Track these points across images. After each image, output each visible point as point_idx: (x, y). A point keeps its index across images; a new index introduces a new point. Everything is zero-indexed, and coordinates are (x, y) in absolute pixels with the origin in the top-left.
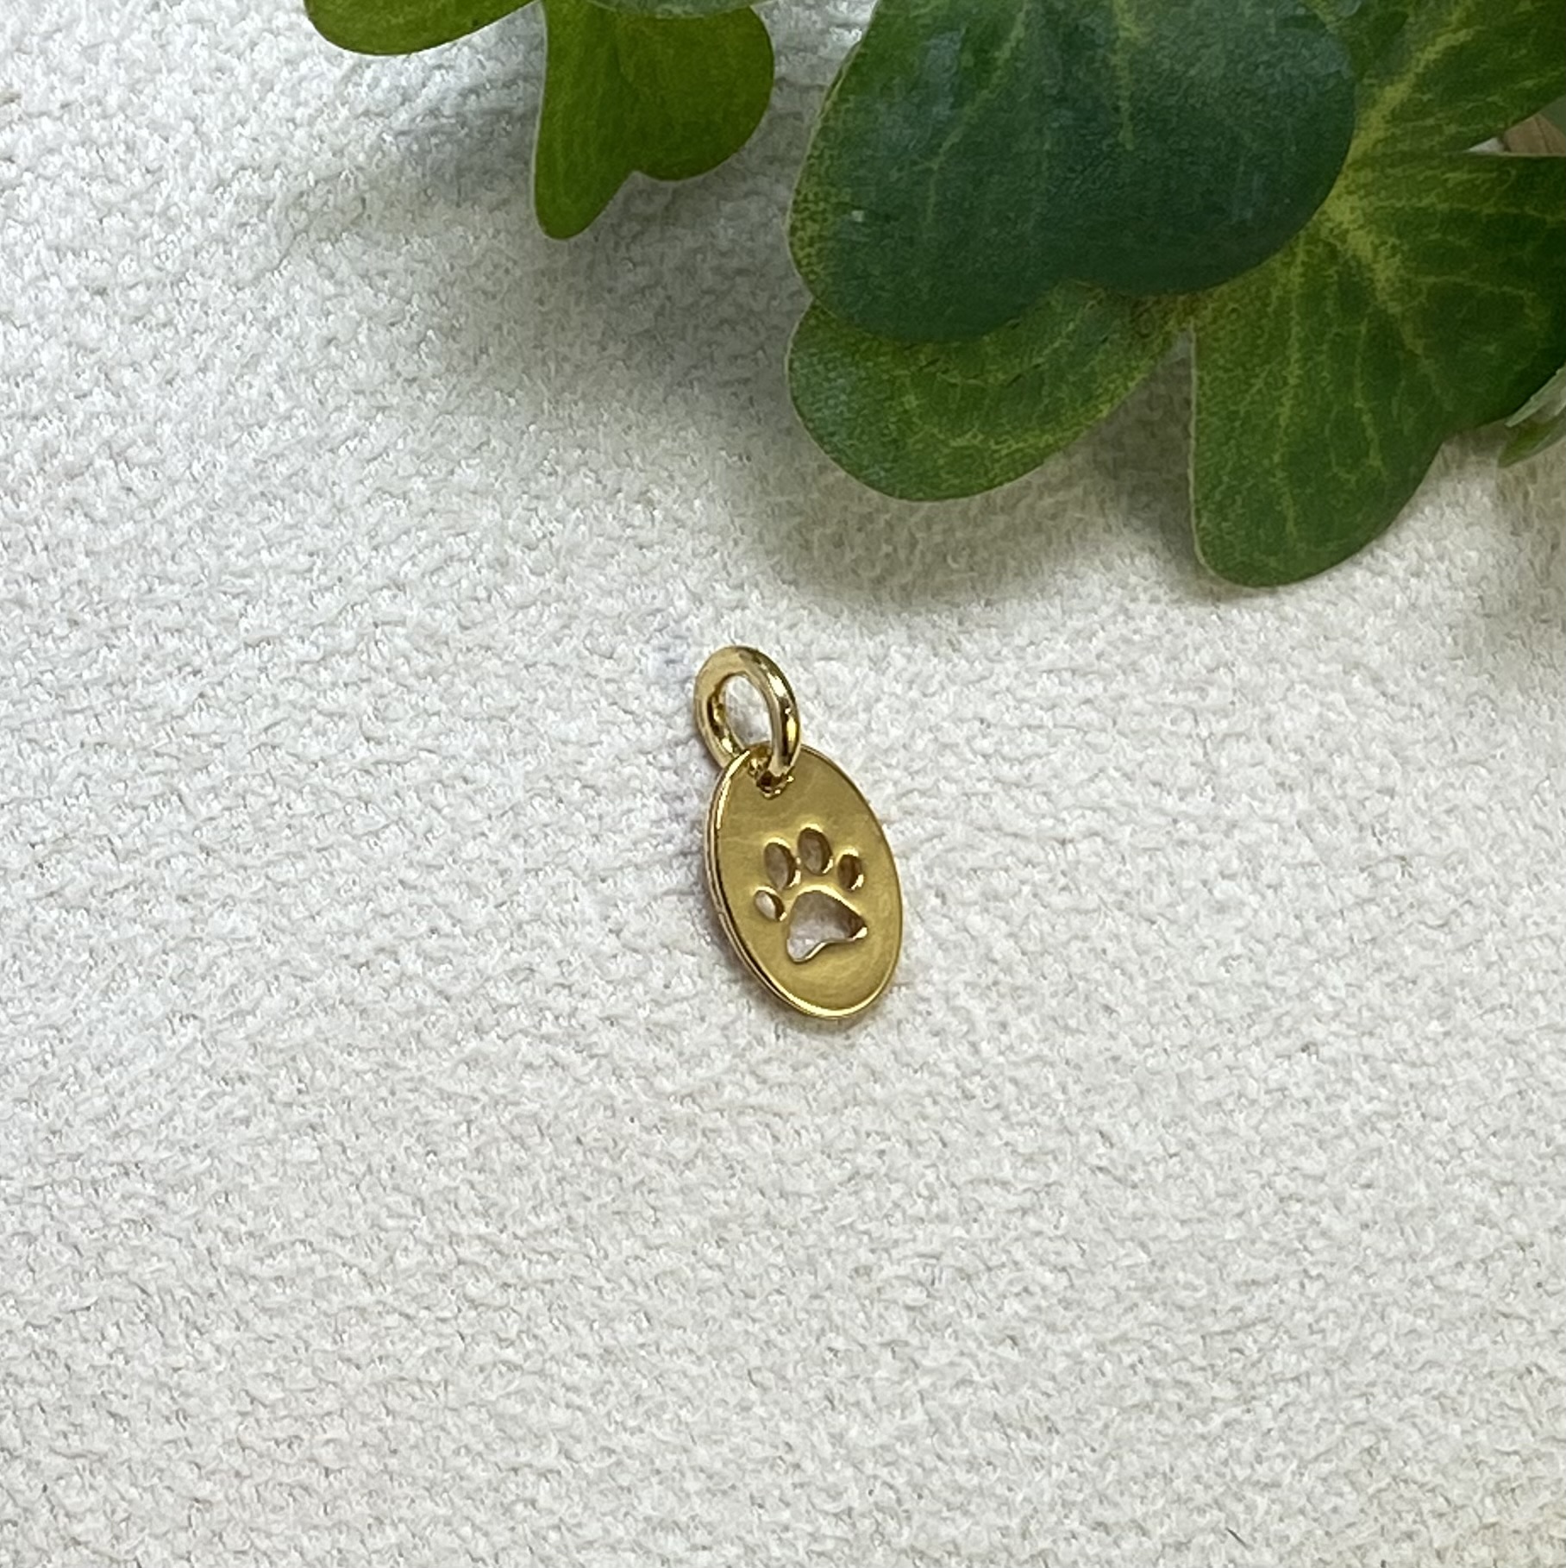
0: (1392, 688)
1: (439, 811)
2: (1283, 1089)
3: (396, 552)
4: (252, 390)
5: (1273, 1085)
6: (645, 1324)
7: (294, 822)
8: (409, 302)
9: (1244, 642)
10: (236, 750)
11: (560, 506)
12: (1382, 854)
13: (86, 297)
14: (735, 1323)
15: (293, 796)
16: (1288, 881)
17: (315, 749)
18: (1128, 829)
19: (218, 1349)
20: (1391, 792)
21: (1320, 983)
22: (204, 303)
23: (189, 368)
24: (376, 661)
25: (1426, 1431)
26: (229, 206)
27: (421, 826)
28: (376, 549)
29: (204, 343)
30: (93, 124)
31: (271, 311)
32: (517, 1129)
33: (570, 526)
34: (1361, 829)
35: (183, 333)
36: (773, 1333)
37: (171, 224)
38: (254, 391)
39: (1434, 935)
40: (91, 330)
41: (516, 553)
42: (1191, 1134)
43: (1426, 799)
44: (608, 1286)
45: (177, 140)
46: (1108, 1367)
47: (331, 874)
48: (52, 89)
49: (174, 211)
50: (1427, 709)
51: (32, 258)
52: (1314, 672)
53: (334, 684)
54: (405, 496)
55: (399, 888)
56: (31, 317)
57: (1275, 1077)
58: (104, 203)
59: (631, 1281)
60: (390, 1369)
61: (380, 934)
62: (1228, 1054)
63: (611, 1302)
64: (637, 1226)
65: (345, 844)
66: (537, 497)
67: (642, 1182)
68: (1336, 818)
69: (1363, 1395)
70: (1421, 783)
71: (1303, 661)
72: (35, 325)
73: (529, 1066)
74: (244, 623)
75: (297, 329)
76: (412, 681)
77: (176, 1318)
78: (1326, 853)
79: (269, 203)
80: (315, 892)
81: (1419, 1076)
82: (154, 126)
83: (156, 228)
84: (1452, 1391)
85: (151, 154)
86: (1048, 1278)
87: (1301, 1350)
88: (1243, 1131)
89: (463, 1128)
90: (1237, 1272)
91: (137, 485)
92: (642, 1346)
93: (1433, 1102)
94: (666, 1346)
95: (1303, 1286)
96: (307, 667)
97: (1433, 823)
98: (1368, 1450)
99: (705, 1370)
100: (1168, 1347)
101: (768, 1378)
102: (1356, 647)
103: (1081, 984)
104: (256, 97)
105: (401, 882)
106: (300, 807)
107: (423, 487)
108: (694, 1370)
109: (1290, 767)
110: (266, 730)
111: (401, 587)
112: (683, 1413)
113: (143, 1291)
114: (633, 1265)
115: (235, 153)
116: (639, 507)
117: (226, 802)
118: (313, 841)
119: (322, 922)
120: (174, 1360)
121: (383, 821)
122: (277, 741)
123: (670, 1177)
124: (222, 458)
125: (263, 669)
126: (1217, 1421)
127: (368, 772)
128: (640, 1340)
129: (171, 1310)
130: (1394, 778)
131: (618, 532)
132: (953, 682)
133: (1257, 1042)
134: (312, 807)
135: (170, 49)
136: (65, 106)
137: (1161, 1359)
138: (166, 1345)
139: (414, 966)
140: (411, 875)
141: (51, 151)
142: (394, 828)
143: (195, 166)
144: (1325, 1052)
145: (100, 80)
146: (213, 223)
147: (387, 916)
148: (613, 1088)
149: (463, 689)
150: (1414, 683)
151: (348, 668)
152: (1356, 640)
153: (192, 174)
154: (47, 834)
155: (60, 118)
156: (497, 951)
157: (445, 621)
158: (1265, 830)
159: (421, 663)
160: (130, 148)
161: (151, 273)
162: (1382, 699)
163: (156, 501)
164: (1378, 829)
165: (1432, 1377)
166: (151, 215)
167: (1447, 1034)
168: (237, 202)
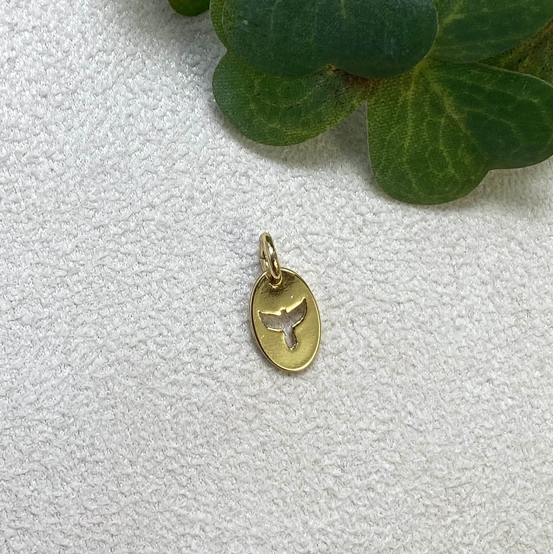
0: (525, 247)
1: (164, 290)
2: (479, 397)
3: (152, 194)
4: (100, 134)
5: (475, 395)
6: (235, 481)
7: (110, 294)
8: (160, 101)
9: (470, 229)
10: (89, 267)
11: (214, 177)
12: (520, 309)
13: (39, 98)
14: (269, 481)
15: (110, 284)
16: (483, 318)
17: (119, 266)
18: (424, 299)
19: (73, 489)
20: (524, 286)
21: (494, 357)
22: (84, 101)
23: (77, 125)
24: (143, 234)
25: (529, 525)
26: (94, 65)
27: (157, 296)
28: (144, 192)
29: (83, 115)
30: (45, 34)
31: (108, 104)
32: (189, 408)
33: (217, 184)
34: (512, 299)
35: (75, 112)
36: (283, 485)
37: (72, 71)
38: (101, 134)
39: (538, 339)
40: (41, 111)
41: (197, 195)
42: (444, 413)
43: (537, 289)
44: (221, 467)
45: (76, 40)
46: (409, 499)
47: (123, 313)
48: (29, 21)
49: (73, 66)
50: (539, 255)
51: (20, 83)
52: (496, 241)
53: (127, 243)
54: (156, 173)
55: (148, 318)
56: (18, 106)
57: (477, 391)
58: (47, 63)
59: (230, 465)
60: (137, 497)
61: (141, 336)
62: (458, 382)
63: (222, 473)
64: (233, 444)
65: (128, 302)
66: (206, 174)
67: (235, 429)
68: (503, 295)
69: (505, 511)
70: (536, 282)
71: (492, 236)
72: (20, 109)
73: (194, 385)
74: (94, 220)
75: (118, 111)
76: (156, 241)
77: (58, 478)
78: (499, 308)
79: (109, 64)
80: (117, 320)
81: (531, 392)
82: (67, 36)
83: (66, 73)
84: (539, 510)
85: (65, 45)
86: (387, 466)
87: (482, 494)
88: (463, 412)
89: (169, 408)
90: (459, 464)
91: (56, 168)
92: (233, 490)
93: (536, 402)
94: (242, 490)
95: (484, 470)
96: (117, 236)
97: (540, 298)
98: (507, 532)
99: (256, 499)
100: (432, 492)
101: (280, 502)
102: (513, 231)
103: (404, 356)
104: (106, 25)
105: (149, 316)
106: (112, 288)
107: (163, 170)
108: (252, 499)
109: (486, 276)
110: (100, 259)
111: (154, 207)
112: (247, 515)
113: (46, 468)
114: (231, 459)
115: (97, 45)
116: (244, 178)
117: (85, 286)
118: (117, 301)
119: (118, 331)
120: (55, 493)
121: (143, 294)
122: (104, 264)
123: (246, 427)
124: (88, 158)
125: (100, 237)
126: (449, 520)
127: (138, 275)
128: (233, 487)
129: (56, 474)
130: (526, 280)
131: (235, 187)
132: (360, 244)
133: (470, 378)
134: (117, 288)
135: (74, 7)
136: (34, 27)
137: (429, 497)
138: (53, 488)
139: (152, 347)
140: (153, 314)
141: (28, 44)
142: (147, 296)
143: (82, 50)
144: (496, 383)
145: (48, 18)
146: (88, 72)
147: (143, 329)
148: (226, 394)
149: (175, 244)
150: (534, 244)
151: (132, 237)
152: (513, 229)
153: (81, 53)
154: (17, 297)
155: (32, 32)
156: (184, 342)
157: (169, 219)
158: (476, 299)
159: (160, 235)
160: (58, 43)
161: (64, 89)
162: (522, 251)
163: (62, 174)
164: (519, 299)
165: (531, 505)
166: (65, 68)
167: (542, 376)
168: (97, 64)
